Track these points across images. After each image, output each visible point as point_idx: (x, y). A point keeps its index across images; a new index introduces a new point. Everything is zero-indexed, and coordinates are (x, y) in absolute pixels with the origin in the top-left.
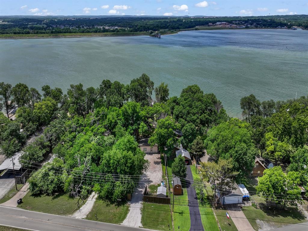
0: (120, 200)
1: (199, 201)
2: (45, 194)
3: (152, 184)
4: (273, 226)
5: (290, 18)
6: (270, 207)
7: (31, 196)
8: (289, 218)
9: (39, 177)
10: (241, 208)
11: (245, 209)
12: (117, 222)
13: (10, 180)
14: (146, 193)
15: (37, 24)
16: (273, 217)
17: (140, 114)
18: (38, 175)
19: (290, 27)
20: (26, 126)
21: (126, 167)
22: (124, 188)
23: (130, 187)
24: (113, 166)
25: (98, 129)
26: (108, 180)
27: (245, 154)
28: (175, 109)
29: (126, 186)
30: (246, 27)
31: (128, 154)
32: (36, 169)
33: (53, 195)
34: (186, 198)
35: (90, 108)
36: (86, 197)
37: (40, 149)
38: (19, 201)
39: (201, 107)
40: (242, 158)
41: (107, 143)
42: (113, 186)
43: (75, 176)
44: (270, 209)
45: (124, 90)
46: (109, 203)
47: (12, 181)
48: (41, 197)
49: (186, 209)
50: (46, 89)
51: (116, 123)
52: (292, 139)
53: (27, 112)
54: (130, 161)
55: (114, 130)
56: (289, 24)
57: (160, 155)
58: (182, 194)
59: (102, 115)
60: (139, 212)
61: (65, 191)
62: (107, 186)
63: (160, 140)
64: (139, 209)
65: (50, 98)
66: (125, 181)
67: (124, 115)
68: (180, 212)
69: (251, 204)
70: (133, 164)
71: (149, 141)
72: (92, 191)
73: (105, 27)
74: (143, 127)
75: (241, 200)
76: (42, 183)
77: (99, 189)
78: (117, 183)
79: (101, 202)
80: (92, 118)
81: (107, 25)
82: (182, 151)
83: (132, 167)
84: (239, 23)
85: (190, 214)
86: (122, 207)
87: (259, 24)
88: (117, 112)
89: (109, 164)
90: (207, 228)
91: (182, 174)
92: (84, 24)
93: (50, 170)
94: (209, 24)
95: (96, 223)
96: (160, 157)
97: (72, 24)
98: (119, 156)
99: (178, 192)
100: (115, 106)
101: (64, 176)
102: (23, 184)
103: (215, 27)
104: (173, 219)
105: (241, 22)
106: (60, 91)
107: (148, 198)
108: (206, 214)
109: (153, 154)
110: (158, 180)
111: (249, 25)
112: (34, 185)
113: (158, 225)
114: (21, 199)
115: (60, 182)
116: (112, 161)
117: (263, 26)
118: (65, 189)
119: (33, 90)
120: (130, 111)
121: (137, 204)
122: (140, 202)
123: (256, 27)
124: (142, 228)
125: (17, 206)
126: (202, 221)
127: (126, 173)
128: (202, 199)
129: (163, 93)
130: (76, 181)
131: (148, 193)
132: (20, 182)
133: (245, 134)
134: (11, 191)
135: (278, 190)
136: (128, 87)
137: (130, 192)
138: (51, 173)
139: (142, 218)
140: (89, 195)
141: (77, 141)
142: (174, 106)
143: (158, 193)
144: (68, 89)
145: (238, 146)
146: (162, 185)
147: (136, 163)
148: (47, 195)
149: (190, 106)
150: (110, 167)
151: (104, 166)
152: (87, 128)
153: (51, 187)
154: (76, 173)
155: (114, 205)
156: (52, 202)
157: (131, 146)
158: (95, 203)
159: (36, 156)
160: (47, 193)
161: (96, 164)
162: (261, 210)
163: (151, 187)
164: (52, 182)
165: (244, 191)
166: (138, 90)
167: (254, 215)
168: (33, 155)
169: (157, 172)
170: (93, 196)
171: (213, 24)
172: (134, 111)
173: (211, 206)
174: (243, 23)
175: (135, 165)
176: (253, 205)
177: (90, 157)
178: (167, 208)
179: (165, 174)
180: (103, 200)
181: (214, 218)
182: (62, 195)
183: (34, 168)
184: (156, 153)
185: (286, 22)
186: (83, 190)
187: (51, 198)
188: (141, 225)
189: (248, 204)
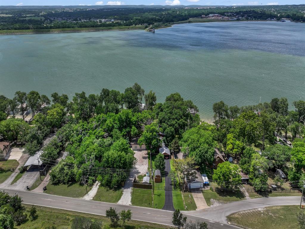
0: (117, 187)
1: (172, 186)
2: (62, 183)
3: (140, 174)
4: (221, 203)
5: (281, 9)
6: (222, 190)
7: (52, 184)
8: (234, 198)
9: (57, 171)
10: (202, 191)
11: (205, 191)
12: (114, 202)
13: (35, 173)
14: (135, 181)
15: (35, 16)
16: (223, 197)
17: (131, 120)
18: (56, 168)
19: (279, 19)
20: (42, 130)
21: (120, 163)
22: (119, 178)
23: (123, 177)
24: (111, 163)
25: (99, 133)
26: (107, 172)
27: (206, 152)
28: (159, 115)
29: (120, 176)
30: (237, 19)
31: (122, 154)
32: (54, 165)
33: (68, 183)
34: (164, 184)
35: (92, 112)
36: (91, 185)
37: (55, 149)
38: (44, 188)
39: (179, 113)
40: (203, 155)
41: (106, 144)
42: (112, 177)
43: (83, 170)
44: (222, 192)
45: (119, 98)
46: (109, 189)
47: (36, 174)
48: (59, 185)
49: (163, 192)
50: (55, 96)
51: (113, 127)
52: (245, 139)
53: (42, 118)
54: (123, 159)
55: (112, 133)
56: (279, 15)
57: (147, 151)
58: (161, 182)
59: (102, 121)
60: (130, 195)
61: (77, 180)
62: (106, 177)
63: (147, 141)
64: (129, 193)
65: (59, 105)
66: (120, 173)
67: (119, 120)
68: (158, 194)
69: (209, 188)
70: (125, 161)
71: (139, 141)
72: (96, 180)
73: (101, 20)
74: (134, 130)
75: (202, 186)
76: (60, 175)
77: (101, 179)
78: (114, 175)
79: (103, 188)
80: (95, 124)
81: (103, 18)
82: (164, 148)
83: (125, 164)
84: (230, 15)
85: (166, 196)
86: (117, 192)
87: (250, 16)
88: (114, 117)
89: (108, 161)
90: (175, 205)
91: (162, 167)
92: (81, 16)
93: (65, 165)
94: (203, 16)
95: (100, 203)
96: (147, 153)
97: (69, 17)
98: (116, 155)
99: (158, 180)
100: (112, 112)
101: (75, 170)
102: (45, 176)
103: (208, 18)
104: (153, 199)
105: (233, 13)
106: (66, 98)
107: (136, 185)
108: (176, 196)
109: (142, 151)
110: (145, 171)
111: (240, 17)
112: (54, 177)
113: (142, 203)
114: (45, 187)
115: (73, 174)
116: (110, 159)
117: (254, 18)
118: (77, 179)
119: (44, 97)
120: (124, 117)
121: (128, 189)
122: (131, 188)
123: (247, 19)
124: (131, 205)
125: (43, 192)
126: (173, 200)
127: (120, 168)
128: (175, 185)
129: (151, 100)
130: (84, 174)
131: (136, 181)
132: (43, 174)
133: (208, 137)
134: (37, 181)
135: (226, 178)
136: (123, 95)
137: (123, 181)
138: (66, 168)
139: (132, 199)
140: (94, 183)
141: (83, 143)
142: (159, 112)
143: (143, 182)
144: (73, 97)
145: (202, 146)
146: (147, 175)
147: (127, 160)
148: (63, 184)
149: (171, 113)
150: (109, 163)
151: (104, 162)
152: (91, 131)
153: (67, 178)
154: (84, 168)
155: (112, 190)
156: (68, 189)
157: (124, 147)
158: (99, 189)
159: (52, 155)
160: (64, 182)
161: (99, 161)
162: (216, 193)
163: (139, 177)
164: (67, 174)
165: (205, 179)
166: (131, 98)
167: (210, 196)
168: (51, 154)
169: (144, 165)
170: (97, 184)
171: (206, 16)
172: (127, 117)
173: (181, 190)
174: (235, 15)
175: (127, 162)
176: (210, 189)
177: (94, 155)
178: (149, 192)
179: (150, 167)
180: (104, 187)
181: (181, 198)
182: (75, 183)
183: (52, 164)
184: (145, 150)
185: (276, 13)
186: (90, 180)
187: (66, 186)
188: (130, 204)
189: (207, 189)
